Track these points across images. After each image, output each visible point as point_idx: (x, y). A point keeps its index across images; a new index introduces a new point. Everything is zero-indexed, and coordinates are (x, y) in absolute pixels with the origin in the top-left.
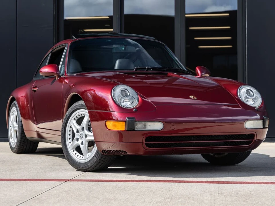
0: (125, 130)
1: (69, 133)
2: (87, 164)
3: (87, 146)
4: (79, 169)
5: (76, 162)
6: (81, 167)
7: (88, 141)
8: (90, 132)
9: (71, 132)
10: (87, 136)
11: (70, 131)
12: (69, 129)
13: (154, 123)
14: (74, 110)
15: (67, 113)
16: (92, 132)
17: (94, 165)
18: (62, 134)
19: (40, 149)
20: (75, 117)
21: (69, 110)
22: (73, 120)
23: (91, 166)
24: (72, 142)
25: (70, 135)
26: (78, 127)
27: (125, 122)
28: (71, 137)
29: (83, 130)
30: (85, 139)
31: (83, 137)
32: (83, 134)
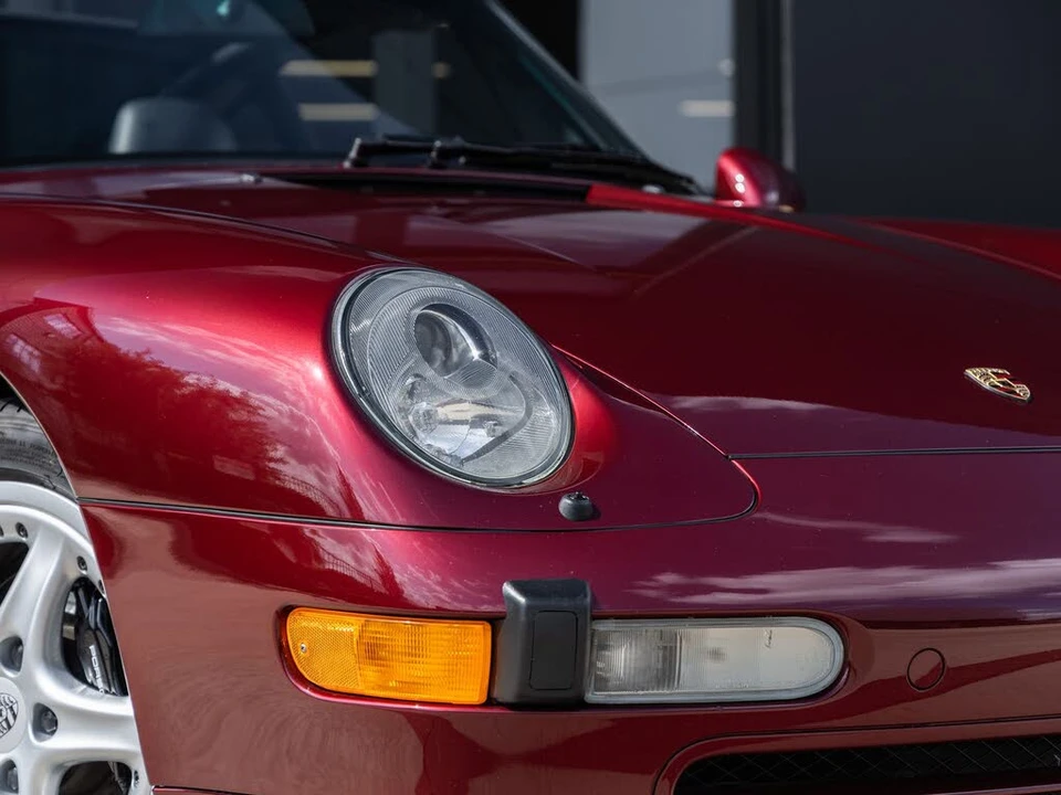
0: (491, 701)
7: (58, 767)
10: (54, 723)
13: (764, 631)
27: (494, 621)
29: (13, 663)
30: (34, 747)
31: (10, 727)
32: (12, 699)
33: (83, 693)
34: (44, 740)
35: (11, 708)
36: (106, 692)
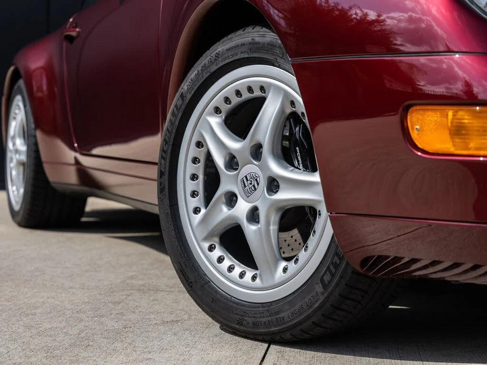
1: (191, 168)
2: (277, 313)
3: (274, 228)
4: (237, 330)
5: (222, 295)
6: (250, 320)
7: (279, 209)
8: (293, 165)
9: (201, 166)
10: (278, 187)
11: (195, 160)
12: (193, 152)
14: (214, 68)
15: (185, 86)
16: (301, 167)
17: (314, 319)
18: (161, 174)
19: (95, 213)
20: (218, 101)
21: (192, 75)
22: (210, 114)
23: (299, 323)
24: (203, 211)
25: (194, 177)
26: (234, 145)
28: (199, 185)
29: (257, 157)
30: (267, 199)
31: (255, 189)
32: (257, 175)
33: (292, 171)
34: (271, 195)
35: (256, 180)
36: (304, 171)
